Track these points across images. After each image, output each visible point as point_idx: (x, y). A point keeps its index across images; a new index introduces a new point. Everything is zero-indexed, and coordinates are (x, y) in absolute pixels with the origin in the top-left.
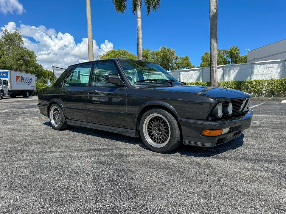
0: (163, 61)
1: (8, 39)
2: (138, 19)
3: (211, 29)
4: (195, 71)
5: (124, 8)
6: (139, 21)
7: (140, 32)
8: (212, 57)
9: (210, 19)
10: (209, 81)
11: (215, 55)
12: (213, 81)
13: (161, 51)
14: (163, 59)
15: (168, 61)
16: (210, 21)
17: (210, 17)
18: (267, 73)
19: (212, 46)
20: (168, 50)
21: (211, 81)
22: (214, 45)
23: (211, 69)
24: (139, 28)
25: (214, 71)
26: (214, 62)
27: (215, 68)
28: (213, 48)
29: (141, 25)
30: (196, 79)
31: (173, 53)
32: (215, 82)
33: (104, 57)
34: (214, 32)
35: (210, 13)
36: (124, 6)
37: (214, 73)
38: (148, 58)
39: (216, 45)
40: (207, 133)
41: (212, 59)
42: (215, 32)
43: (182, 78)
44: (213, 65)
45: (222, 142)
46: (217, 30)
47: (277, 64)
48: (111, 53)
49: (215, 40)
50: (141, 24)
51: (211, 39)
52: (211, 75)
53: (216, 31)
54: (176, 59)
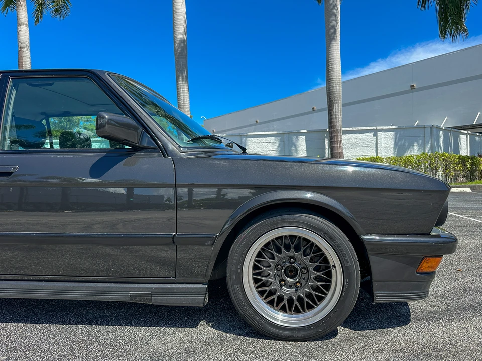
6: (24, 33)
18: (263, 151)
22: (184, 100)
24: (24, 46)
47: (273, 138)
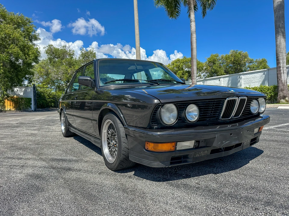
0: (234, 66)
1: (84, 57)
2: (192, 23)
3: (276, 22)
4: (259, 74)
5: (178, 13)
6: (193, 25)
7: (194, 36)
8: (278, 55)
9: (274, 10)
10: (276, 84)
11: (282, 52)
12: (281, 85)
13: (232, 55)
14: (234, 63)
15: (240, 66)
16: (275, 13)
17: (274, 8)
19: (278, 43)
20: (240, 53)
21: (278, 84)
22: (280, 41)
23: (278, 69)
24: (193, 32)
25: (282, 72)
26: (281, 61)
27: (283, 68)
28: (280, 43)
29: (195, 29)
30: (260, 83)
31: (245, 57)
32: (283, 85)
33: (169, 67)
34: (279, 26)
35: (274, 4)
36: (177, 12)
37: (282, 74)
38: (215, 64)
39: (283, 40)
40: (150, 146)
41: (278, 57)
42: (281, 25)
43: (243, 82)
44: (280, 64)
45: (186, 162)
46: (284, 22)
48: (176, 62)
49: (282, 35)
50: (195, 27)
51: (276, 34)
52: (277, 77)
53: (284, 24)
54: (251, 62)
